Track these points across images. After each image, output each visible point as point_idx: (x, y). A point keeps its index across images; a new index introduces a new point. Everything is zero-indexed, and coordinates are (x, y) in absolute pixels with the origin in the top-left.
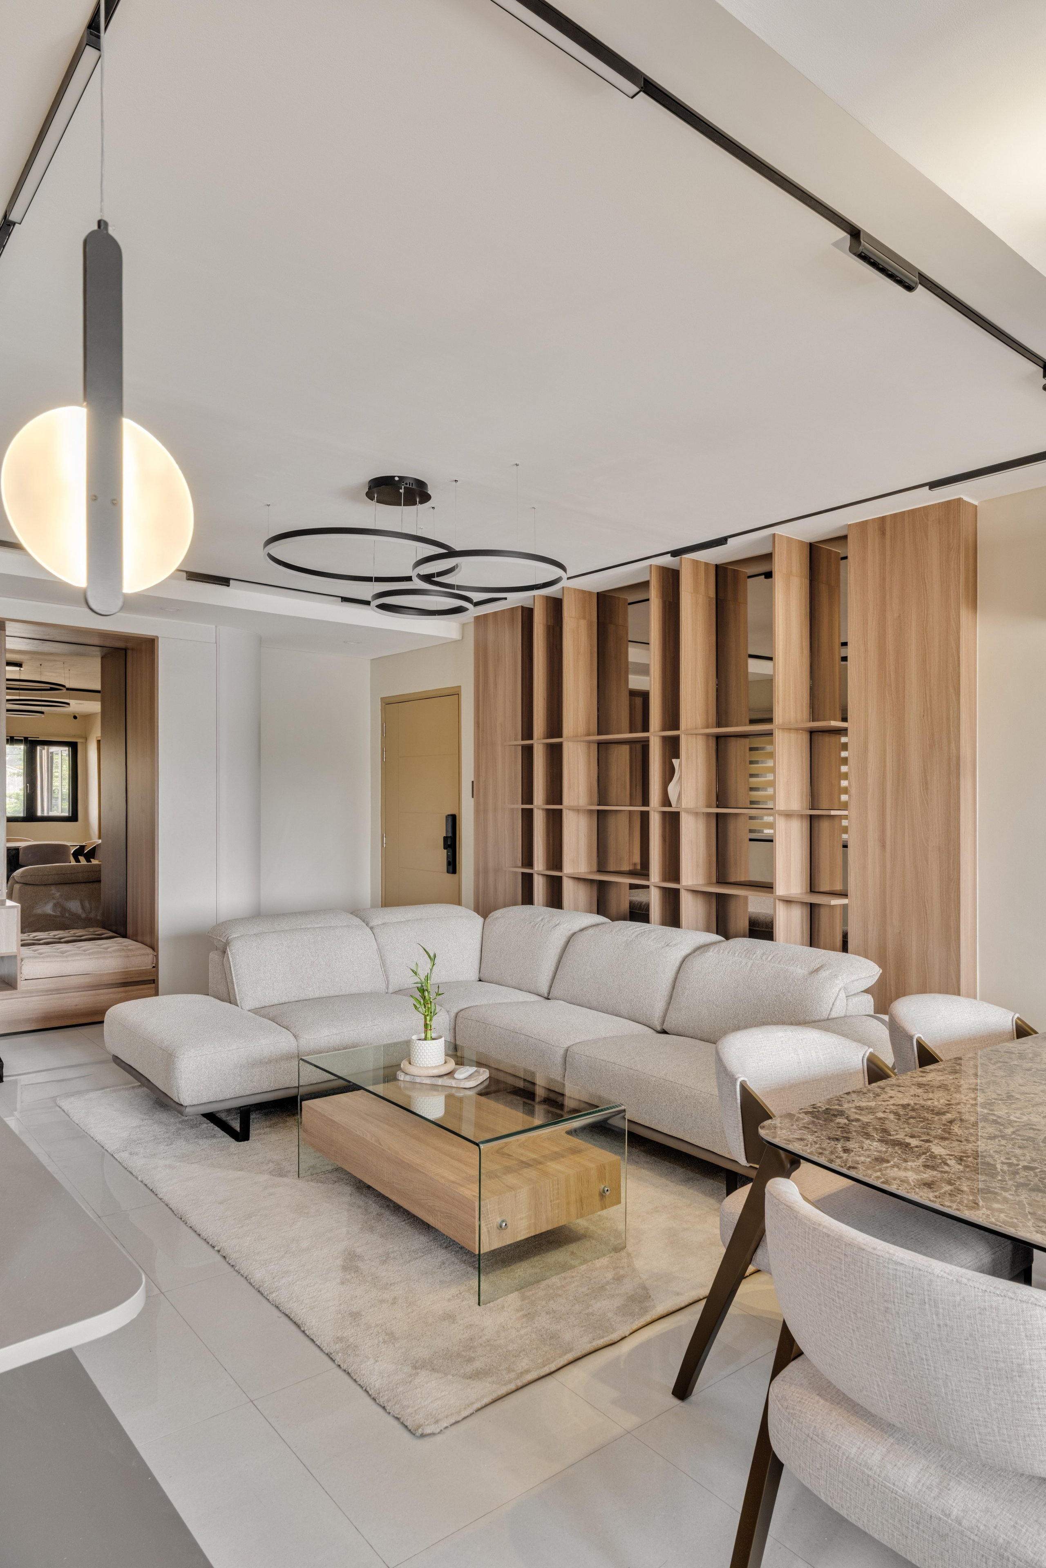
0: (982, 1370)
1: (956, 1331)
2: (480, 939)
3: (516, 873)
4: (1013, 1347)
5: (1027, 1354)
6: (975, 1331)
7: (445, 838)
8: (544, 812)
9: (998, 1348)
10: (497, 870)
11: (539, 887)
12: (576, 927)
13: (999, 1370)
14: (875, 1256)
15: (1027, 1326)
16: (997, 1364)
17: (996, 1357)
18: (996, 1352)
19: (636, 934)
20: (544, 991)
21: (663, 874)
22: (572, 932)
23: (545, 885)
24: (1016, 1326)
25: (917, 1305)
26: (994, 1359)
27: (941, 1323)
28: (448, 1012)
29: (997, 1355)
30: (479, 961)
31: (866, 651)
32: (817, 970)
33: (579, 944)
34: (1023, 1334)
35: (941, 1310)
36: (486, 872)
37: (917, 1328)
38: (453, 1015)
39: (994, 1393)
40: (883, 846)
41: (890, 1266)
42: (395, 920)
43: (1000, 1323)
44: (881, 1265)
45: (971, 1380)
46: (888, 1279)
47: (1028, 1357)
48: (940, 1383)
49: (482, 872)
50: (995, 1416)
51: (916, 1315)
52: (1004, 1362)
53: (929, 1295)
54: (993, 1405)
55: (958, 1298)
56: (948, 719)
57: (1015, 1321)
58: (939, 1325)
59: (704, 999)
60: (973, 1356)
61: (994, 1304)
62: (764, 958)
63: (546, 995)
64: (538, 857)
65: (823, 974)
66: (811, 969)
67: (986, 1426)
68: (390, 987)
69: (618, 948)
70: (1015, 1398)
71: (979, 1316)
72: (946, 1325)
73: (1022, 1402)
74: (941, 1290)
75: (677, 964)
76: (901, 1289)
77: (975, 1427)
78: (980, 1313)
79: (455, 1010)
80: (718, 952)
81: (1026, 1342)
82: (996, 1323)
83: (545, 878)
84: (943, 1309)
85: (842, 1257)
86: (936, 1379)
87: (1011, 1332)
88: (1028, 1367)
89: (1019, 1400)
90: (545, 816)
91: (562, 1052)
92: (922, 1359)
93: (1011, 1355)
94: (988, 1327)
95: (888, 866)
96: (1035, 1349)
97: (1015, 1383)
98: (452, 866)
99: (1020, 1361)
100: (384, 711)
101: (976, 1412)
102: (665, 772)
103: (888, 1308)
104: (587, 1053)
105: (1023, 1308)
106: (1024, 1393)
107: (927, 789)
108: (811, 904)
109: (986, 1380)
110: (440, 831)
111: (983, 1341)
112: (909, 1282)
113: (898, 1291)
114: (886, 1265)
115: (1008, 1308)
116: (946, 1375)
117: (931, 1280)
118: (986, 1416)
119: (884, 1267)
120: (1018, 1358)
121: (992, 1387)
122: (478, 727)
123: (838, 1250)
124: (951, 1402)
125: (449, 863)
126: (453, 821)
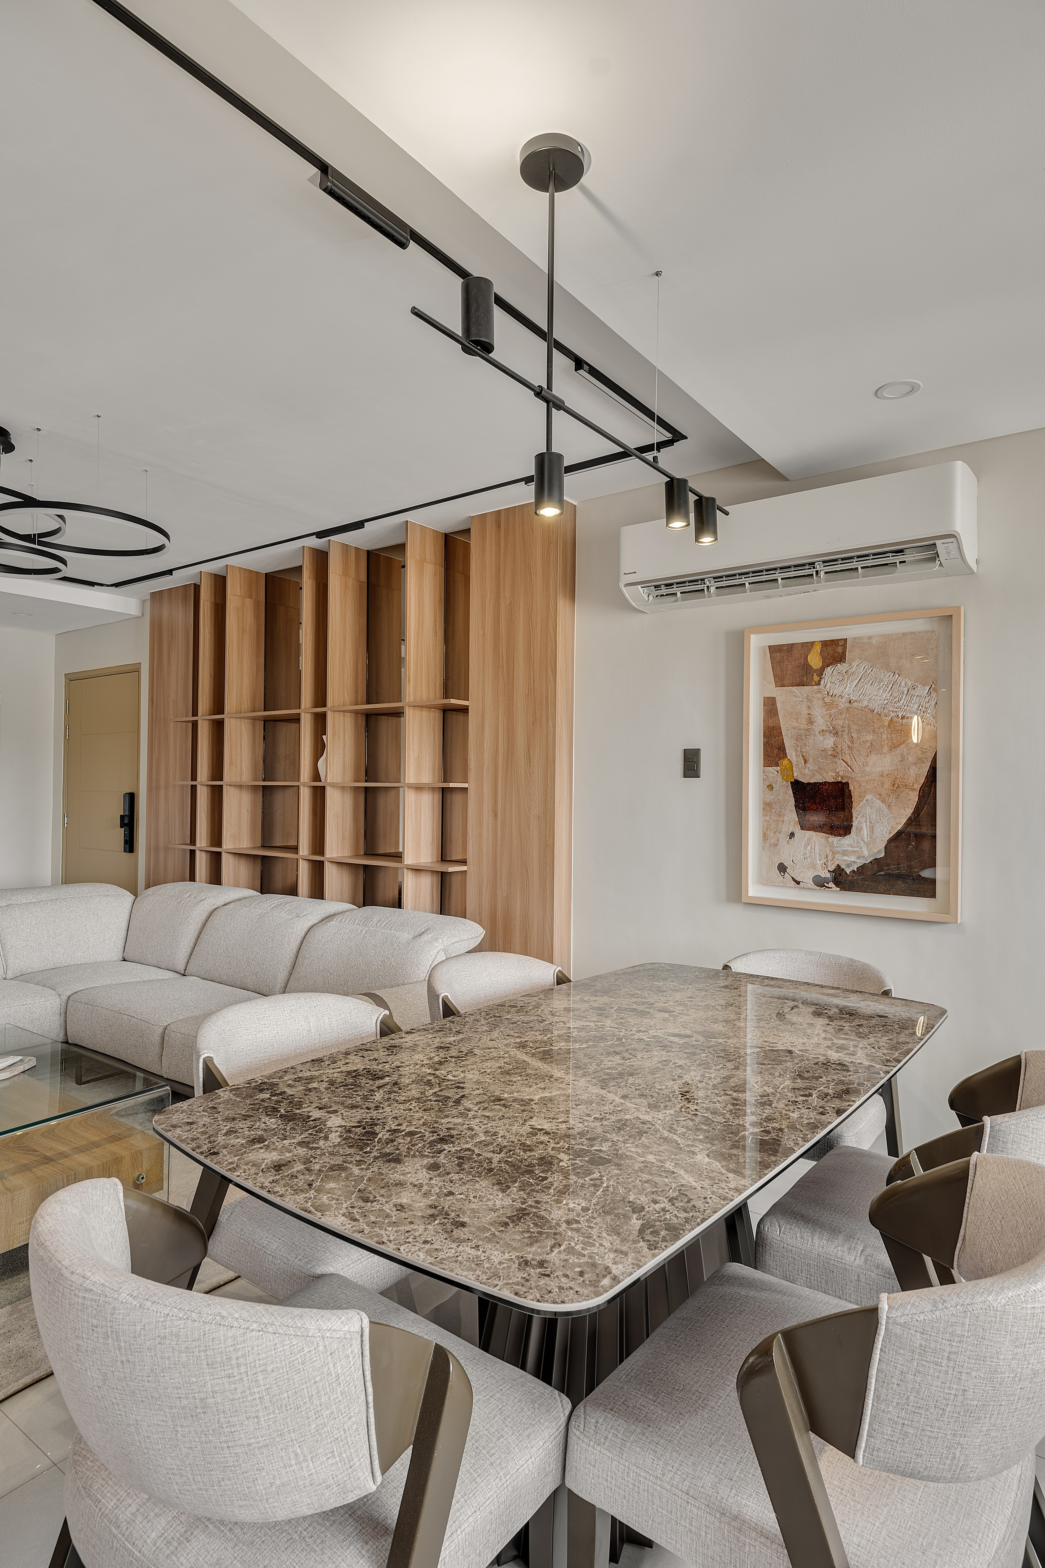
0: (167, 1410)
1: (138, 1368)
2: (127, 917)
3: (185, 850)
4: (194, 1379)
5: (210, 1386)
6: (155, 1365)
7: (122, 817)
8: (209, 789)
9: (179, 1383)
10: (166, 849)
11: (202, 863)
12: (220, 901)
13: (183, 1408)
14: (70, 1282)
15: (208, 1353)
16: (180, 1402)
17: (178, 1394)
18: (177, 1388)
19: (273, 906)
20: (181, 968)
21: (312, 848)
22: (214, 907)
23: (208, 861)
24: (197, 1353)
25: (101, 1340)
26: (177, 1396)
27: (124, 1359)
28: (59, 995)
29: (179, 1391)
30: (124, 940)
31: (484, 634)
32: (420, 935)
33: (215, 920)
34: (205, 1362)
35: (123, 1344)
36: (157, 849)
37: (104, 1367)
38: (64, 998)
39: (182, 1435)
40: (496, 816)
41: (81, 1294)
42: (24, 901)
43: (180, 1352)
44: (73, 1293)
45: (159, 1423)
46: (78, 1310)
47: (210, 1390)
48: (133, 1429)
49: (153, 850)
50: (187, 1462)
51: (101, 1352)
52: (187, 1398)
53: (111, 1327)
54: (184, 1450)
55: (139, 1327)
56: (547, 698)
57: (196, 1347)
58: (122, 1362)
59: (321, 968)
60: (157, 1396)
61: (175, 1330)
62: (378, 925)
63: (182, 972)
64: (200, 834)
65: (425, 938)
66: (417, 934)
67: (181, 1475)
68: (9, 972)
69: (252, 921)
70: (204, 1439)
71: (159, 1346)
72: (129, 1361)
73: (210, 1442)
74: (123, 1319)
75: (302, 935)
76: (88, 1322)
77: (171, 1476)
78: (160, 1343)
79: (69, 993)
80: (341, 921)
81: (207, 1371)
82: (176, 1353)
83: (208, 855)
84: (125, 1342)
85: (46, 1284)
86: (128, 1425)
87: (191, 1361)
88: (211, 1401)
89: (207, 1441)
90: (209, 792)
91: (160, 1030)
92: (113, 1403)
93: (193, 1389)
94: (168, 1359)
95: (499, 834)
96: (217, 1378)
97: (201, 1421)
98: (130, 845)
99: (203, 1395)
100: (67, 686)
101: (169, 1459)
102: (317, 748)
103: (78, 1345)
104: (183, 1031)
105: (205, 1331)
106: (211, 1432)
107: (530, 762)
108: (442, 872)
109: (173, 1421)
110: (119, 809)
111: (164, 1376)
112: (94, 1312)
113: (85, 1324)
114: (77, 1293)
115: (189, 1333)
116: (136, 1420)
117: (114, 1308)
118: (179, 1463)
119: (76, 1295)
120: (200, 1392)
121: (180, 1429)
122: (153, 703)
123: (46, 1276)
124: (146, 1451)
125: (126, 842)
126: (131, 799)
